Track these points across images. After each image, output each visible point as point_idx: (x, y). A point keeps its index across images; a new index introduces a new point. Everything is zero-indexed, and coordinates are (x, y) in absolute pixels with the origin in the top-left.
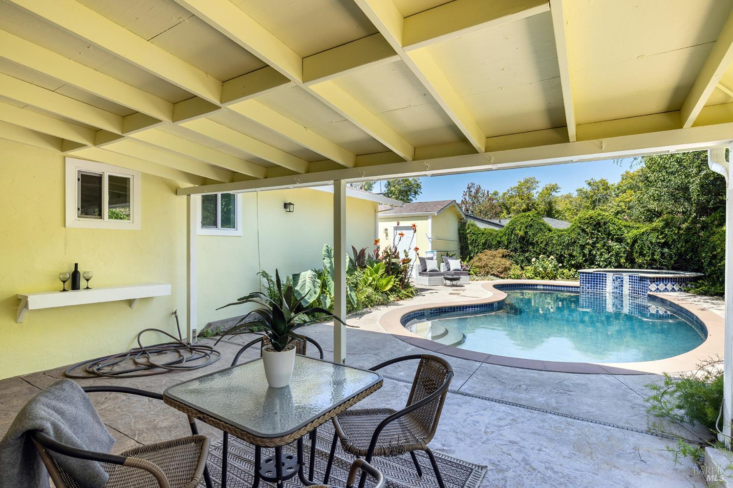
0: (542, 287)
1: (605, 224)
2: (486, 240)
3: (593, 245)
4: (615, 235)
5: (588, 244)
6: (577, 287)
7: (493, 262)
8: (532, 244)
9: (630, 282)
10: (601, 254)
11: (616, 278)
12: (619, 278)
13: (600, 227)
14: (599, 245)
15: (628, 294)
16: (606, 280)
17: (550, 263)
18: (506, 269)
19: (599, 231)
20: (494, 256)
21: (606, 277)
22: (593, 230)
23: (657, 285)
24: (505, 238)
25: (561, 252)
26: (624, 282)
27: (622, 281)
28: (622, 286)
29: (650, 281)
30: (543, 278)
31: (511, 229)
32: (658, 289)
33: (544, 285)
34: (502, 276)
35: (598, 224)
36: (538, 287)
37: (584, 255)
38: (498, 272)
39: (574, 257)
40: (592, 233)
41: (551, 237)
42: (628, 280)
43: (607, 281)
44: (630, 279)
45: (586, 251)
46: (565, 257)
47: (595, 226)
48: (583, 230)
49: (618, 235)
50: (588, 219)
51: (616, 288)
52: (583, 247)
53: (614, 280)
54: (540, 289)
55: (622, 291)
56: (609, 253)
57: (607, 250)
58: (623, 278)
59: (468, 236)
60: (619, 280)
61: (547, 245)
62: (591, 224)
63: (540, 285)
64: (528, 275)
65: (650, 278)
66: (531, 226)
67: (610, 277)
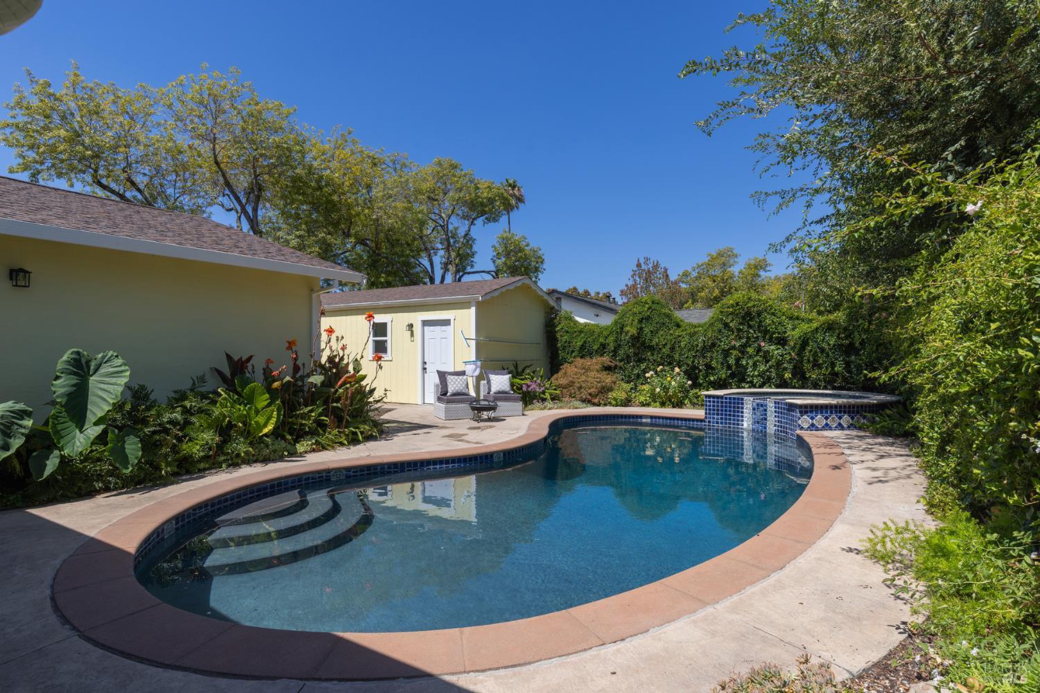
0: (649, 420)
1: (759, 314)
2: (585, 342)
3: (743, 349)
4: (774, 333)
5: (734, 348)
6: (701, 421)
7: (583, 378)
8: (651, 348)
9: (775, 412)
10: (755, 365)
11: (758, 405)
12: (762, 406)
13: (751, 319)
14: (750, 350)
15: (773, 432)
16: (742, 408)
17: (675, 379)
18: (605, 390)
19: (750, 327)
20: (587, 370)
21: (742, 404)
22: (741, 324)
23: (812, 418)
24: (611, 339)
25: (693, 362)
26: (769, 413)
27: (766, 410)
28: (766, 419)
29: (801, 412)
30: (663, 404)
31: (620, 323)
32: (813, 425)
33: (652, 417)
34: (596, 401)
35: (748, 314)
36: (644, 420)
37: (729, 367)
38: (590, 394)
39: (713, 369)
40: (739, 330)
41: (679, 336)
42: (773, 409)
43: (745, 410)
44: (775, 407)
45: (732, 361)
46: (700, 371)
47: (743, 318)
48: (726, 325)
49: (779, 333)
50: (732, 306)
51: (758, 422)
52: (726, 353)
53: (754, 409)
54: (646, 425)
55: (765, 428)
56: (767, 362)
57: (764, 357)
58: (766, 406)
59: (558, 335)
60: (761, 408)
61: (672, 349)
62: (737, 314)
63: (646, 417)
64: (642, 399)
65: (800, 406)
66: (648, 318)
67: (749, 403)
